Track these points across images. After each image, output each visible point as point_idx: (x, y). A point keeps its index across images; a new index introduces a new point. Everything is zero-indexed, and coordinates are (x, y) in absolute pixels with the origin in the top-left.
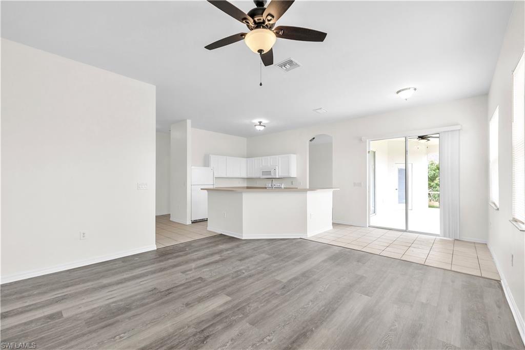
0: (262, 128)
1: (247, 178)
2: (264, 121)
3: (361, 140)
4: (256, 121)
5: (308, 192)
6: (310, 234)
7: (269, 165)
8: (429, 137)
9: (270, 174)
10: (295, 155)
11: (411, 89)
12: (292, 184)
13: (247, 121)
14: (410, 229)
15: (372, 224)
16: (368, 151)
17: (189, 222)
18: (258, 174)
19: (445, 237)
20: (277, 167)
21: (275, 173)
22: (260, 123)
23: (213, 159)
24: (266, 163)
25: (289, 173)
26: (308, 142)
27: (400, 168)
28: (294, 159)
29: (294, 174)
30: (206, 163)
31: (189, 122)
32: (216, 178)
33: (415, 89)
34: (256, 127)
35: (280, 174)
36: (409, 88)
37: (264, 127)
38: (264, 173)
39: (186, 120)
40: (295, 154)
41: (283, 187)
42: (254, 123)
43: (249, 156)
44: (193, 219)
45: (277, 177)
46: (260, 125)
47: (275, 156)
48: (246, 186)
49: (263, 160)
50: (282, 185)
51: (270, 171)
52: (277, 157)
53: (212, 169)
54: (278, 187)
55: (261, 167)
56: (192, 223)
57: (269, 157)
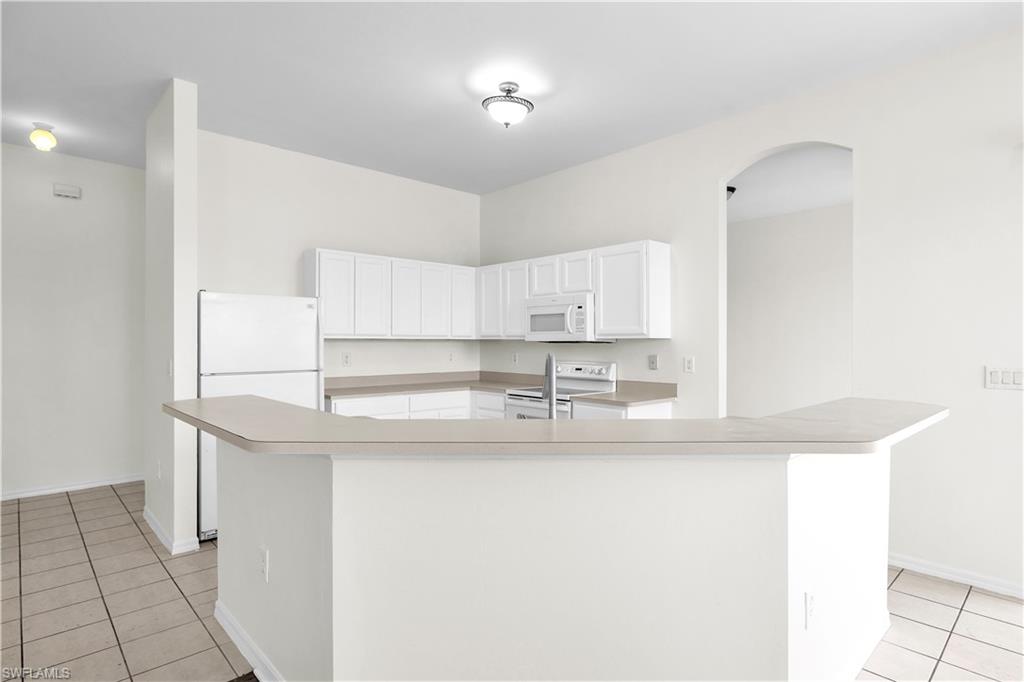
0: (519, 114)
1: (482, 342)
7: (558, 290)
9: (562, 328)
10: (666, 248)
12: (652, 363)
17: (185, 541)
18: (516, 327)
20: (589, 298)
21: (581, 322)
22: (507, 86)
23: (332, 267)
24: (546, 281)
25: (640, 323)
26: (724, 185)
28: (659, 259)
29: (659, 324)
30: (306, 284)
35: (601, 327)
38: (538, 321)
39: (170, 82)
40: (668, 243)
41: (612, 377)
43: (489, 257)
44: (207, 528)
45: (590, 338)
46: (507, 97)
47: (585, 251)
48: (478, 369)
49: (535, 271)
50: (608, 369)
51: (563, 315)
52: (589, 254)
53: (310, 306)
54: (593, 376)
55: (527, 297)
56: (200, 542)
57: (557, 258)
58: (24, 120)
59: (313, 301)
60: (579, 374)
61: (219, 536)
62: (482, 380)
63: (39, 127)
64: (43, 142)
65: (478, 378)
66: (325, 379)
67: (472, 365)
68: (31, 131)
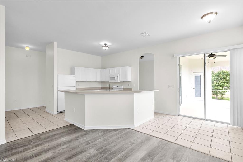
0: (107, 48)
1: (101, 82)
2: (109, 44)
3: (173, 56)
4: (103, 43)
5: (135, 93)
6: (137, 125)
7: (114, 74)
8: (216, 56)
9: (115, 80)
11: (213, 13)
12: (129, 85)
13: (96, 43)
14: (208, 118)
15: (181, 114)
16: (178, 64)
17: (55, 113)
18: (108, 80)
19: (234, 125)
20: (119, 75)
21: (118, 79)
22: (106, 44)
23: (76, 69)
24: (113, 72)
25: (126, 79)
26: (139, 58)
27: (196, 75)
28: (129, 70)
29: (129, 79)
30: (72, 72)
31: (55, 44)
32: (76, 82)
33: (216, 14)
34: (103, 47)
36: (212, 13)
37: (108, 48)
38: (111, 79)
39: (53, 42)
40: (130, 66)
41: (123, 87)
42: (101, 45)
43: (103, 68)
44: (59, 111)
45: (119, 81)
46: (105, 46)
47: (118, 68)
48: (101, 87)
49: (111, 70)
50: (122, 87)
51: (115, 78)
52: (119, 68)
53: (74, 76)
54: (120, 87)
55: (109, 74)
56: (58, 113)
57: (114, 68)
58: (24, 45)
59: (74, 75)
60: (117, 87)
61: (65, 111)
62: (102, 89)
63: (27, 46)
64: (27, 49)
65: (101, 88)
66: (76, 88)
67: (100, 86)
68: (26, 47)
